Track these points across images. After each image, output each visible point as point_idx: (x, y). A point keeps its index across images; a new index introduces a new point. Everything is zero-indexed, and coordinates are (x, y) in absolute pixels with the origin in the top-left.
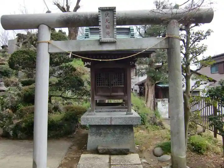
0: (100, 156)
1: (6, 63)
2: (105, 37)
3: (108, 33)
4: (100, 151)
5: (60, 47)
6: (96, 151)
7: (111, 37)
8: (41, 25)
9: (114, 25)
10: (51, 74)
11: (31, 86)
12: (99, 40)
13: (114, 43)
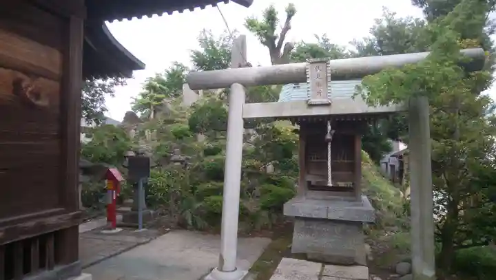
0: (309, 263)
1: (186, 120)
2: (314, 98)
3: (319, 93)
4: (309, 257)
5: (258, 110)
6: (303, 256)
7: (324, 98)
8: (234, 84)
9: (327, 81)
10: (246, 138)
11: (218, 157)
12: (307, 101)
13: (328, 105)
